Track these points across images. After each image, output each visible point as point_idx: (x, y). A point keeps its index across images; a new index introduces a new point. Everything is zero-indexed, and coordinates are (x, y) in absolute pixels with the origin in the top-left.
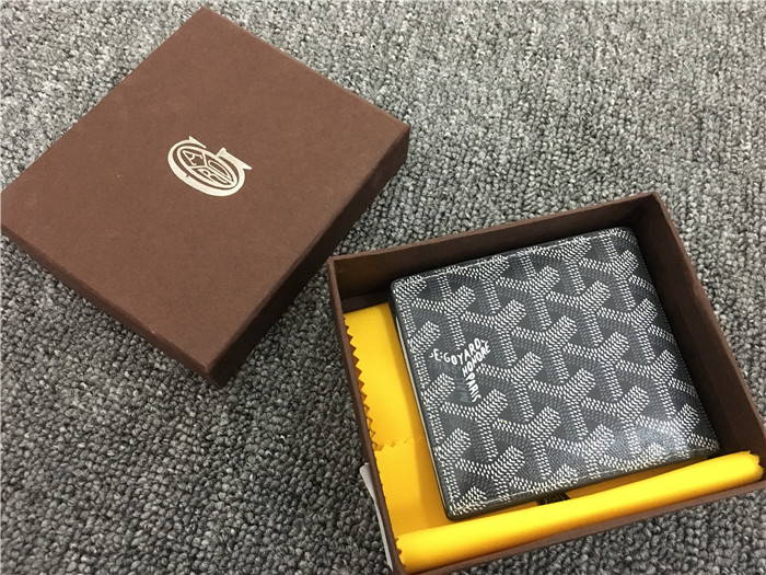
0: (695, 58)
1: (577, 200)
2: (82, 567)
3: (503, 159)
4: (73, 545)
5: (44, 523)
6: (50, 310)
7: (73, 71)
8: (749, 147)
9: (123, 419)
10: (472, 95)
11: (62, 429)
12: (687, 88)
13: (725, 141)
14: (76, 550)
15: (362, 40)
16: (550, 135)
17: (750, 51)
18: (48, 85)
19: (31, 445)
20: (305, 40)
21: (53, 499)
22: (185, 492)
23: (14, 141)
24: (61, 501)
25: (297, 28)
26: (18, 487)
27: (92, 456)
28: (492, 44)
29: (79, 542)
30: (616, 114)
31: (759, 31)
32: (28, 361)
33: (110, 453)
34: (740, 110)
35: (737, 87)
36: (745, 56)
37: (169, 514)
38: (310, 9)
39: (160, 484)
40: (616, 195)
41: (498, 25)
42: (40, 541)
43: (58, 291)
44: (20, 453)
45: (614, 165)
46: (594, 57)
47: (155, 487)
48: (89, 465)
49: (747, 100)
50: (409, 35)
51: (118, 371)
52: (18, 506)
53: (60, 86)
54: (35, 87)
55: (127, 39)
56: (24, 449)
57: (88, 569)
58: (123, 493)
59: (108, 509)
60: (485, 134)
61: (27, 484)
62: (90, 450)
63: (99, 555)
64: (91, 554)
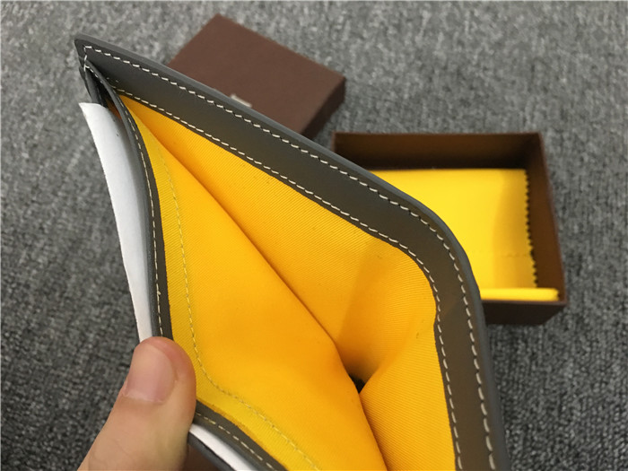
1: (454, 118)
3: (406, 96)
10: (386, 59)
12: (524, 47)
15: (314, 29)
16: (436, 81)
20: (278, 32)
25: (273, 25)
28: (398, 27)
30: (478, 65)
31: (572, 9)
40: (478, 114)
41: (401, 14)
45: (477, 96)
46: (463, 31)
50: (344, 24)
60: (394, 82)
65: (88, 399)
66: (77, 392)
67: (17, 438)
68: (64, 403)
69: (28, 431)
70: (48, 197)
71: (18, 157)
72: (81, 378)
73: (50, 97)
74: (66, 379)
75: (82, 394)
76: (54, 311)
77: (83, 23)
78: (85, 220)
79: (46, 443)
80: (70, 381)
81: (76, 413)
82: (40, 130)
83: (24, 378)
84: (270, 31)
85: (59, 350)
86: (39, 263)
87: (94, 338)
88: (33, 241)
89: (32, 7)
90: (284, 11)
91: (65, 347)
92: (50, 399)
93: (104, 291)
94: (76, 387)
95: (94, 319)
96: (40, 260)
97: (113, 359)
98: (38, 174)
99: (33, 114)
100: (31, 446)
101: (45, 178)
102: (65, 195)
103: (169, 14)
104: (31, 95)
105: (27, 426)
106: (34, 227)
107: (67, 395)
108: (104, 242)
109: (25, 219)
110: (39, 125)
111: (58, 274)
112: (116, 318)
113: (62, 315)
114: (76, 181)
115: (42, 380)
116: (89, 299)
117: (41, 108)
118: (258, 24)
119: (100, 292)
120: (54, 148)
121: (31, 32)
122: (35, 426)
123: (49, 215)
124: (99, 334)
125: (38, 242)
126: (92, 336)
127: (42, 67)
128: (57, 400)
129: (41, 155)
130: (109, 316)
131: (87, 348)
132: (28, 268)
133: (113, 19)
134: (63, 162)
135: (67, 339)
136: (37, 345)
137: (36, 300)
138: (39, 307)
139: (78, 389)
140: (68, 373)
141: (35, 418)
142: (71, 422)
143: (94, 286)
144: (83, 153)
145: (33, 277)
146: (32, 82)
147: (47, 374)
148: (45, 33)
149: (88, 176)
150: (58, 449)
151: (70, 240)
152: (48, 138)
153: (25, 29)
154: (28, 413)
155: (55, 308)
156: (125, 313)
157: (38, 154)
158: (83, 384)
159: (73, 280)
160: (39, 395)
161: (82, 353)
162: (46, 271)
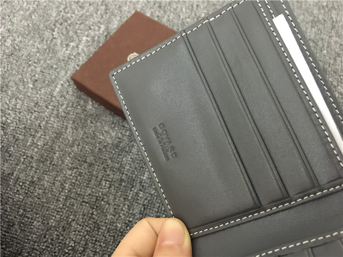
0: (307, 23)
2: (107, 185)
4: (104, 179)
5: (94, 172)
6: (91, 109)
7: (92, 34)
8: (325, 52)
9: (117, 142)
11: (98, 145)
13: (317, 50)
14: (104, 180)
15: (189, 20)
17: (326, 19)
18: (84, 38)
19: (88, 150)
20: (169, 21)
21: (96, 165)
22: (137, 163)
23: (75, 57)
24: (99, 166)
25: (166, 17)
26: (85, 162)
27: (108, 153)
29: (105, 178)
32: (86, 125)
33: (113, 152)
34: (322, 40)
35: (321, 32)
36: (325, 21)
37: (133, 169)
38: (170, 10)
39: (129, 161)
42: (93, 177)
43: (93, 103)
44: (85, 152)
47: (128, 162)
48: (107, 155)
49: (325, 36)
51: (114, 127)
52: (86, 167)
53: (88, 39)
54: (80, 39)
55: (109, 23)
56: (86, 151)
57: (109, 186)
58: (118, 163)
59: (114, 168)
61: (88, 160)
62: (107, 151)
63: (112, 182)
64: (109, 181)
65: (65, 220)
66: (59, 216)
67: (26, 241)
68: (52, 222)
69: (32, 237)
70: (44, 109)
71: (26, 87)
72: (61, 209)
73: (44, 53)
74: (53, 209)
75: (62, 217)
76: (47, 172)
77: (62, 13)
78: (63, 122)
79: (42, 244)
80: (56, 210)
81: (59, 228)
82: (38, 72)
83: (30, 208)
84: (164, 21)
85: (49, 193)
86: (38, 145)
87: (68, 187)
88: (35, 133)
89: (34, 3)
90: (172, 9)
91: (53, 191)
92: (44, 220)
93: (74, 161)
94: (58, 213)
95: (68, 176)
96: (39, 144)
97: (79, 199)
98: (38, 96)
99: (35, 63)
100: (34, 245)
101: (41, 98)
102: (53, 108)
103: (109, 10)
104: (34, 52)
105: (32, 234)
106: (36, 125)
107: (54, 218)
108: (74, 134)
109: (31, 120)
110: (38, 69)
111: (49, 151)
112: (81, 176)
113: (51, 174)
114: (59, 100)
115: (40, 209)
116: (66, 165)
117: (39, 60)
118: (158, 16)
119: (72, 162)
120: (47, 82)
121: (33, 17)
122: (36, 235)
123: (44, 119)
124: (71, 185)
125: (38, 133)
126: (67, 185)
127: (40, 37)
128: (48, 220)
129: (39, 86)
130: (77, 175)
131: (65, 192)
132: (32, 148)
133: (78, 11)
134: (52, 90)
135: (54, 187)
136: (37, 190)
137: (37, 165)
138: (38, 169)
139: (59, 215)
140: (54, 206)
141: (36, 230)
142: (56, 233)
143: (68, 158)
144: (62, 85)
145: (35, 153)
146: (34, 46)
147: (43, 206)
148: (41, 18)
149: (65, 98)
150: (49, 247)
151: (55, 133)
152: (43, 76)
153: (30, 15)
154: (32, 227)
155: (47, 170)
156: (85, 174)
157: (38, 85)
158: (62, 212)
159: (57, 155)
160: (38, 218)
161: (62, 195)
162: (42, 150)
